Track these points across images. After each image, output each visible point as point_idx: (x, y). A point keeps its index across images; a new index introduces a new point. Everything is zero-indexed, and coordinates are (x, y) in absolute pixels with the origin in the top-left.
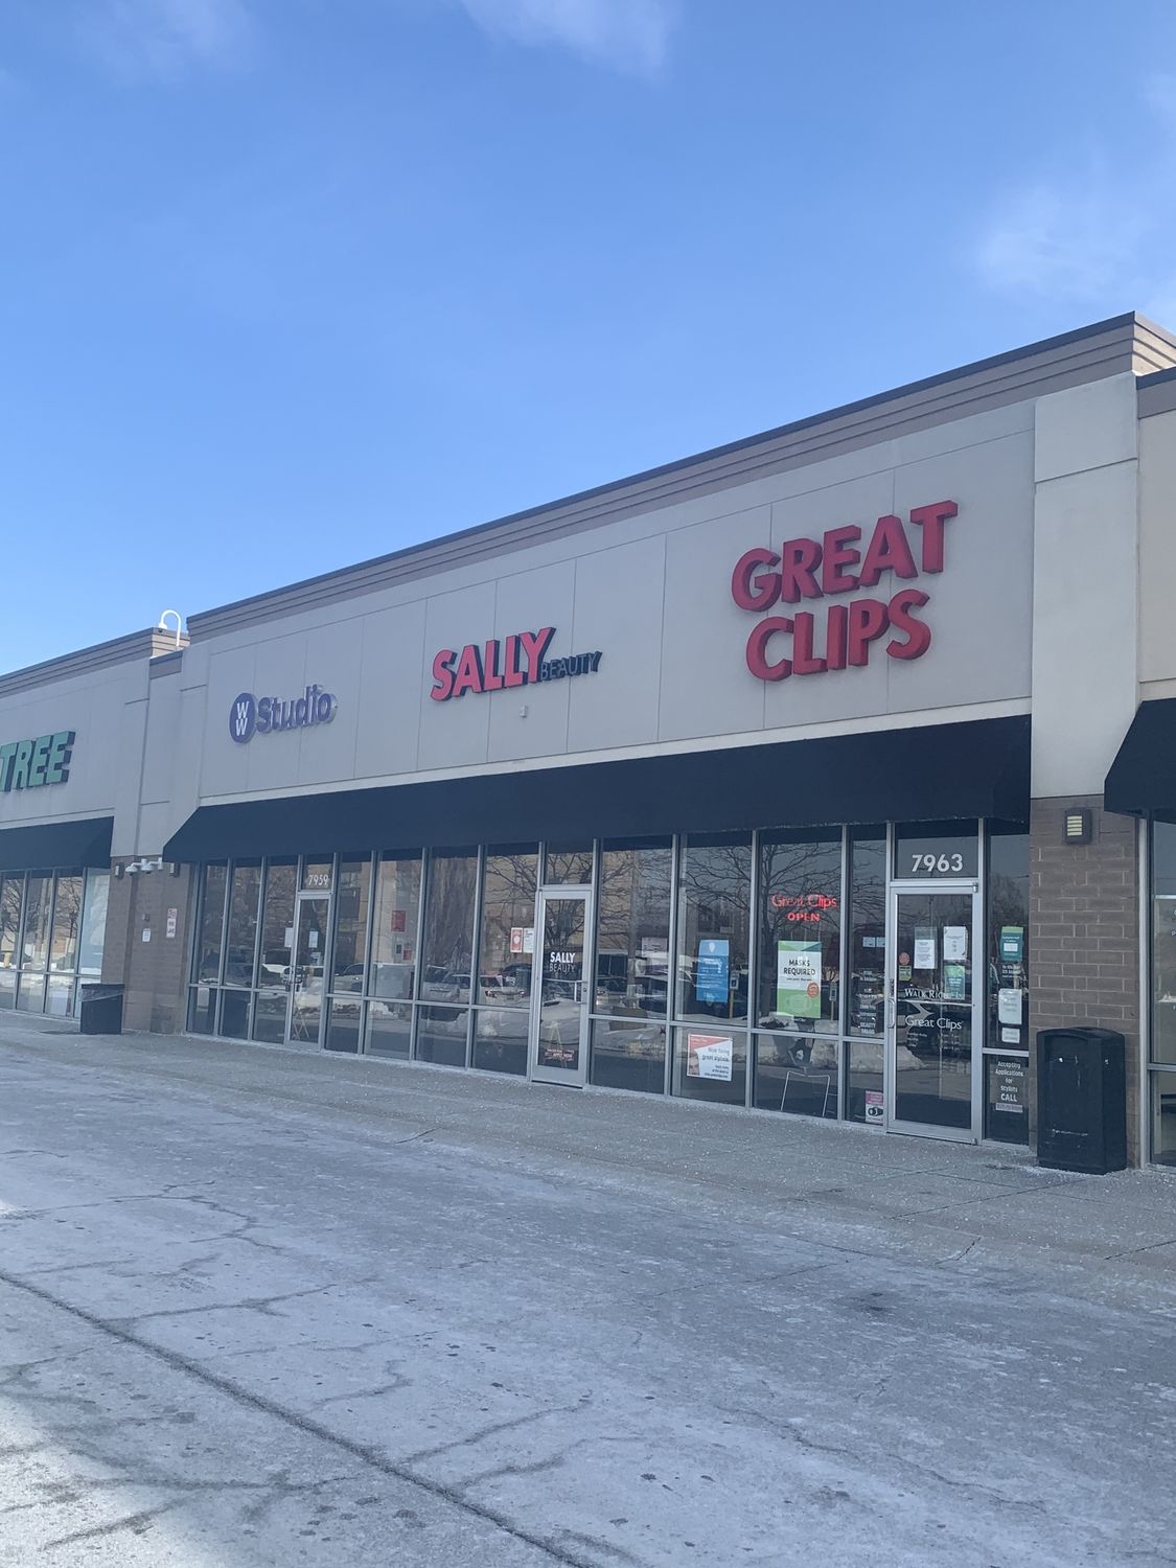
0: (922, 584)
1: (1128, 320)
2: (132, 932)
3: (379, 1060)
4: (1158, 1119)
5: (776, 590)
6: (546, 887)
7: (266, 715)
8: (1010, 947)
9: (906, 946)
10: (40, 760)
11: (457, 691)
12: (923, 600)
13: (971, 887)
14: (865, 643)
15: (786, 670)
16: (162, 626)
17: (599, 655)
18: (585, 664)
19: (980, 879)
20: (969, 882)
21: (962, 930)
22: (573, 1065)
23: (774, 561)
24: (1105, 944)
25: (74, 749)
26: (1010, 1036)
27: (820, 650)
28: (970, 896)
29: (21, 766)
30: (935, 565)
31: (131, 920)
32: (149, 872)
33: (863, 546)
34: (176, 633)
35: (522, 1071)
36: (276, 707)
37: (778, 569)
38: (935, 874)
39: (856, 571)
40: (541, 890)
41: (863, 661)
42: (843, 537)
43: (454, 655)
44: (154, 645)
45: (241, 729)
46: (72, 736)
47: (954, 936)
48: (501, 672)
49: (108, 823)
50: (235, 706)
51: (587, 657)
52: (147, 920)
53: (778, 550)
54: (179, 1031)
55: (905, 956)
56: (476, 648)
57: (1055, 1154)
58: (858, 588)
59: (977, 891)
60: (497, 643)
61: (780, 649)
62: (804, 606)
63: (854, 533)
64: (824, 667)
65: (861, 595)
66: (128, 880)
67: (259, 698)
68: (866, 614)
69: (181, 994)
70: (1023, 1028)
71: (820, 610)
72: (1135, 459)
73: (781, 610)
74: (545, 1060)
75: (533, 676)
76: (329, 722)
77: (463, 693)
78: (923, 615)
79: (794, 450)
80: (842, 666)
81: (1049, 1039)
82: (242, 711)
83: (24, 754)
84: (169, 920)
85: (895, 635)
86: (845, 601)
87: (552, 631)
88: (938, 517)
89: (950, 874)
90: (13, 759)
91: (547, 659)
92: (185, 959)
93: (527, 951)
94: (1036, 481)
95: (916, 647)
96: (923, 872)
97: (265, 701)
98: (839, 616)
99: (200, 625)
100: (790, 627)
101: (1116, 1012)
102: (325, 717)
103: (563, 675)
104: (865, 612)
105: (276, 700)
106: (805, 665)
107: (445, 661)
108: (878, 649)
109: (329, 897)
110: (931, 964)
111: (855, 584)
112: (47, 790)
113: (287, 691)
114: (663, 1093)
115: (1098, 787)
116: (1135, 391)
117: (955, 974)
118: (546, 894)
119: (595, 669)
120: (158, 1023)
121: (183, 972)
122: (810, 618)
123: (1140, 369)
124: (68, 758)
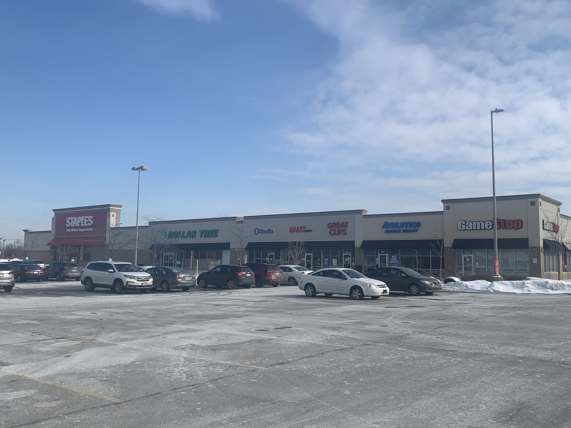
1: (363, 210)
5: (332, 227)
8: (353, 259)
10: (211, 233)
12: (346, 230)
15: (333, 234)
17: (312, 230)
23: (332, 224)
24: (360, 259)
25: (219, 232)
27: (337, 233)
28: (350, 255)
29: (206, 234)
30: (347, 227)
31: (235, 257)
32: (238, 251)
33: (340, 224)
37: (332, 225)
38: (347, 253)
39: (340, 226)
42: (338, 223)
43: (292, 228)
44: (237, 219)
45: (256, 233)
46: (218, 230)
47: (349, 258)
48: (299, 230)
49: (229, 243)
50: (255, 230)
51: (310, 230)
52: (239, 257)
53: (332, 223)
55: (345, 260)
56: (295, 227)
60: (298, 227)
63: (340, 223)
66: (234, 251)
67: (259, 229)
70: (354, 265)
72: (363, 222)
75: (303, 231)
77: (294, 232)
81: (356, 266)
82: (257, 230)
83: (206, 232)
84: (244, 257)
85: (343, 232)
87: (306, 227)
89: (348, 253)
90: (203, 233)
91: (305, 230)
93: (304, 260)
94: (355, 221)
95: (345, 234)
99: (246, 218)
100: (333, 230)
101: (361, 264)
102: (272, 233)
103: (307, 232)
105: (263, 230)
106: (335, 234)
109: (274, 254)
111: (340, 227)
112: (212, 238)
113: (265, 229)
117: (349, 261)
118: (306, 254)
119: (312, 232)
122: (335, 230)
123: (363, 214)
124: (217, 233)
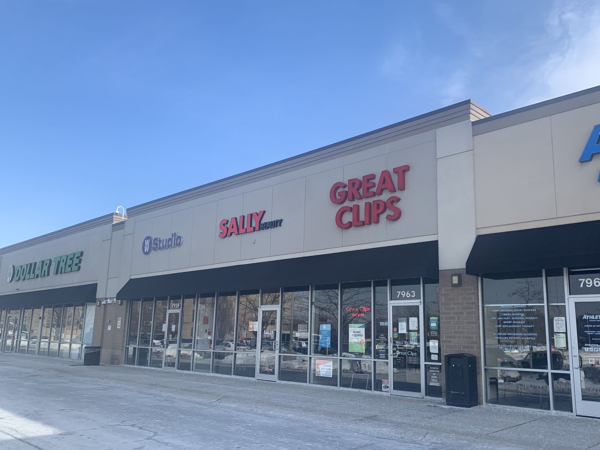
0: (398, 194)
1: (468, 102)
2: (104, 327)
3: (198, 373)
4: (488, 387)
5: (345, 197)
6: (262, 306)
7: (156, 245)
8: (433, 325)
9: (396, 325)
10: (69, 262)
11: (229, 234)
12: (398, 200)
13: (418, 303)
14: (378, 215)
15: (350, 225)
16: (117, 212)
17: (282, 220)
18: (277, 224)
19: (422, 300)
20: (418, 301)
21: (416, 319)
22: (273, 373)
23: (345, 186)
24: (467, 323)
25: (83, 258)
26: (434, 357)
27: (362, 218)
28: (418, 306)
29: (62, 264)
30: (402, 187)
31: (104, 322)
32: (111, 304)
33: (377, 181)
34: (122, 214)
35: (254, 376)
36: (160, 241)
37: (346, 189)
38: (406, 298)
39: (374, 190)
40: (260, 307)
41: (377, 222)
42: (370, 178)
43: (228, 221)
44: (114, 219)
45: (147, 249)
46: (82, 253)
47: (413, 321)
48: (245, 227)
49: (96, 285)
50: (144, 241)
51: (277, 221)
52: (110, 322)
53: (346, 182)
54: (121, 364)
55: (395, 329)
56: (236, 218)
57: (453, 401)
58: (375, 196)
59: (421, 304)
60: (244, 217)
61: (348, 218)
62: (356, 202)
63: (373, 176)
64: (363, 224)
65: (376, 198)
66: (102, 307)
67: (153, 238)
68: (378, 205)
69: (122, 350)
70: (439, 354)
71: (362, 203)
72: (472, 150)
73: (348, 204)
74: (262, 372)
75: (257, 228)
76: (180, 246)
77: (231, 234)
78: (398, 205)
79: (351, 147)
80: (370, 223)
81: (449, 358)
82: (147, 243)
83: (63, 260)
84: (118, 322)
85: (388, 212)
86: (371, 200)
87: (264, 212)
88: (403, 171)
89: (411, 298)
90: (59, 262)
91: (263, 222)
92: (124, 336)
93: (255, 330)
94: (437, 158)
95: (396, 216)
96: (401, 298)
97: (156, 239)
98: (369, 206)
99: (132, 212)
100: (351, 210)
101: (473, 348)
102: (179, 245)
103: (268, 228)
104: (378, 204)
105: (160, 238)
106: (357, 223)
107: (224, 223)
108: (383, 217)
109: (179, 312)
110: (405, 331)
111: (374, 194)
112: (72, 274)
113: (165, 236)
114: (307, 383)
115: (464, 266)
116: (471, 126)
117: (413, 335)
118: (262, 309)
119: (280, 225)
120: (114, 361)
121: (123, 341)
122: (358, 207)
123: (473, 119)
124: (80, 261)
